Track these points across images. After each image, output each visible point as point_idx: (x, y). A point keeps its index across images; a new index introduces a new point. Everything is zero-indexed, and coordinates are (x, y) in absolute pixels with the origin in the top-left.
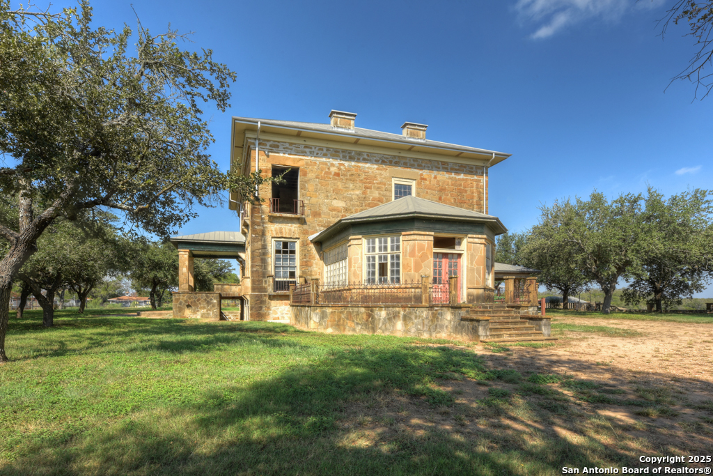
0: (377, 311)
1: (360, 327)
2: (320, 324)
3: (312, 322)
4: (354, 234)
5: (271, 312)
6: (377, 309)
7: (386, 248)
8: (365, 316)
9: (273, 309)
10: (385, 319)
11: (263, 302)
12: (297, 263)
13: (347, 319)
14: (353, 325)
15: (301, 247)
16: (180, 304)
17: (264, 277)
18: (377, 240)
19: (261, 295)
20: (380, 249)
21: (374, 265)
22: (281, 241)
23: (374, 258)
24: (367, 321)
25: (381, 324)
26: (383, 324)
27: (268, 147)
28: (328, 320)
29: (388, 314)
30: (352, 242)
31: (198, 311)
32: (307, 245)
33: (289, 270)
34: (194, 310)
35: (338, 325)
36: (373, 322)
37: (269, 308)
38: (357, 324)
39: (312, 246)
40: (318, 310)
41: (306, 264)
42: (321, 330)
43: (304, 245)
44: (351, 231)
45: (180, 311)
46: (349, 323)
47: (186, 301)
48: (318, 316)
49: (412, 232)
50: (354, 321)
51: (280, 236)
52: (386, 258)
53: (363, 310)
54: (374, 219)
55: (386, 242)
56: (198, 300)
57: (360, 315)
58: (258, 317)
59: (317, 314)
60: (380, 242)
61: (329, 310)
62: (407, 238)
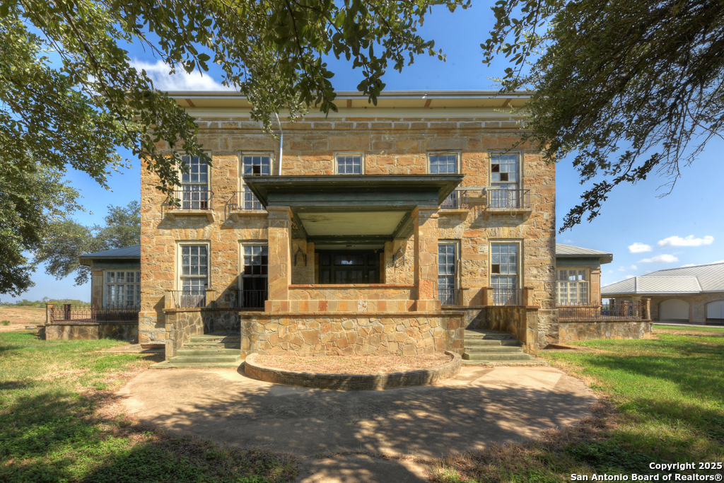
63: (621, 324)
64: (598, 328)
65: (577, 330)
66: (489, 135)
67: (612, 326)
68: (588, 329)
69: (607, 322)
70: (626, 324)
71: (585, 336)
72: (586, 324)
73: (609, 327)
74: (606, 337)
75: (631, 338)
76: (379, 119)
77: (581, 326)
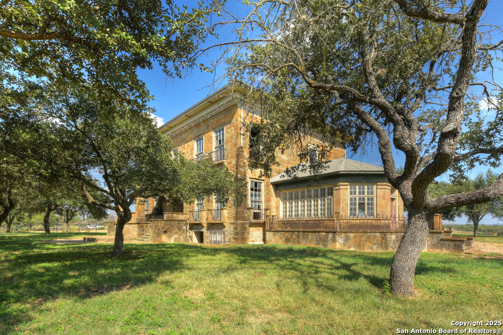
0: (388, 235)
1: (376, 246)
2: (344, 245)
3: (338, 244)
4: (343, 182)
5: (250, 236)
6: (389, 234)
7: (364, 193)
8: (380, 239)
9: (251, 233)
10: (394, 241)
11: (245, 229)
12: (263, 199)
13: (366, 241)
14: (371, 245)
15: (265, 187)
16: (159, 230)
17: (245, 209)
18: (357, 187)
19: (244, 223)
20: (360, 193)
21: (355, 204)
22: (253, 181)
23: (355, 199)
24: (381, 242)
25: (392, 244)
26: (393, 244)
27: (247, 108)
28: (351, 242)
29: (397, 237)
30: (341, 187)
31: (172, 236)
32: (269, 185)
33: (257, 204)
34: (169, 235)
35: (359, 245)
36: (386, 243)
37: (249, 233)
38: (374, 244)
39: (271, 186)
40: (343, 235)
41: (268, 200)
42: (345, 249)
43: (267, 186)
44: (341, 179)
45: (158, 237)
46: (368, 244)
47: (163, 228)
48: (342, 239)
49: (385, 184)
50: (371, 242)
51: (254, 177)
52: (364, 199)
53: (378, 234)
54: (364, 173)
55: (364, 189)
56: (172, 227)
57: (376, 238)
58: (242, 240)
59: (342, 238)
60: (359, 189)
61: (352, 235)
62: (380, 187)
63: (314, 234)
64: (298, 237)
65: (285, 238)
66: (213, 120)
67: (307, 236)
68: (291, 237)
69: (304, 232)
70: (317, 234)
71: (290, 242)
72: (290, 233)
73: (305, 236)
74: (303, 245)
75: (321, 246)
76: (179, 129)
77: (287, 234)
